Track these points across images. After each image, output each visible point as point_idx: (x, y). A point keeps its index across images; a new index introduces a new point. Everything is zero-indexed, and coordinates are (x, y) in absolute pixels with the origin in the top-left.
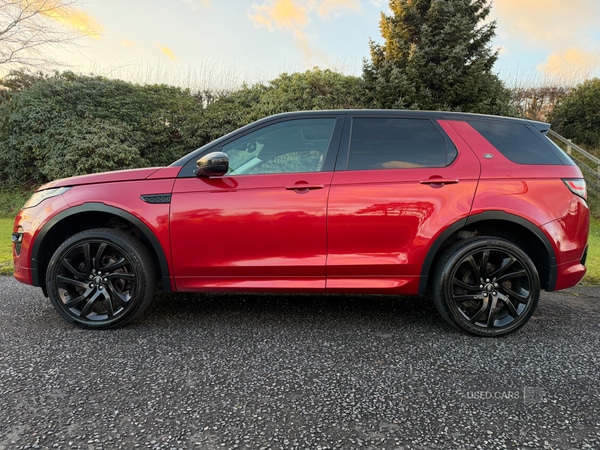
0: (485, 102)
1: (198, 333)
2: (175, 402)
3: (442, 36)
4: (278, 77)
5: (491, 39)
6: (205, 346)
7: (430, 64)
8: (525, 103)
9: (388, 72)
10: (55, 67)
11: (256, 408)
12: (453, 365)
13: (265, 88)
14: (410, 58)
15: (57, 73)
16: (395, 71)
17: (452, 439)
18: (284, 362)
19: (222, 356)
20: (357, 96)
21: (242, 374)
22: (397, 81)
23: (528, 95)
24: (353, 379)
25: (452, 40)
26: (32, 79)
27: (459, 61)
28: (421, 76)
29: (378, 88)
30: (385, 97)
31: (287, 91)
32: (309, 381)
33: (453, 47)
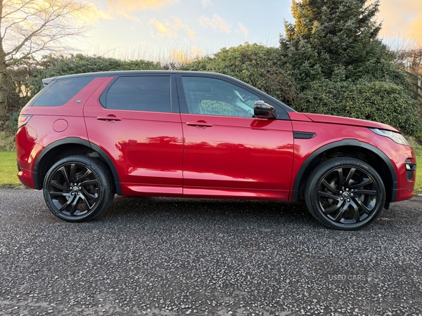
0: (371, 61)
1: (134, 226)
2: (98, 272)
3: (338, 14)
4: (220, 51)
5: (376, 14)
6: (136, 235)
7: (329, 35)
8: (407, 62)
9: (297, 42)
10: (71, 52)
11: (151, 277)
12: (309, 252)
13: (211, 59)
14: (313, 32)
15: (72, 55)
16: (302, 42)
17: (284, 304)
18: (185, 247)
19: (144, 242)
20: (275, 61)
21: (152, 254)
22: (303, 49)
23: (410, 55)
24: (229, 259)
25: (345, 16)
26: (56, 60)
27: (350, 32)
28: (322, 44)
29: (290, 55)
30: (295, 61)
31: (225, 60)
32: (197, 260)
33: (346, 21)
